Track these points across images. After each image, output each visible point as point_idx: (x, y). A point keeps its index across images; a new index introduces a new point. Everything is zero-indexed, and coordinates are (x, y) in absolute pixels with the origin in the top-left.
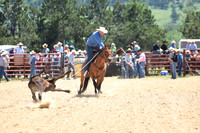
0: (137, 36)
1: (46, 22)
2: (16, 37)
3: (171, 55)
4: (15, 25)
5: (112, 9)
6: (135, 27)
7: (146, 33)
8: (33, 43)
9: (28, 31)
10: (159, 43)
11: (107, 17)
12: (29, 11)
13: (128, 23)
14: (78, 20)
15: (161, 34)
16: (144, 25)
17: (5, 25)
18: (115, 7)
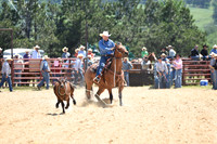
0: (173, 40)
1: (66, 21)
2: (32, 39)
3: (212, 62)
4: (30, 25)
5: (144, 8)
6: (170, 28)
7: (183, 35)
8: (51, 47)
9: (46, 32)
10: (198, 47)
11: (137, 17)
12: (46, 8)
13: (162, 24)
14: (104, 20)
15: (201, 37)
16: (181, 26)
17: (18, 25)
18: (147, 5)
